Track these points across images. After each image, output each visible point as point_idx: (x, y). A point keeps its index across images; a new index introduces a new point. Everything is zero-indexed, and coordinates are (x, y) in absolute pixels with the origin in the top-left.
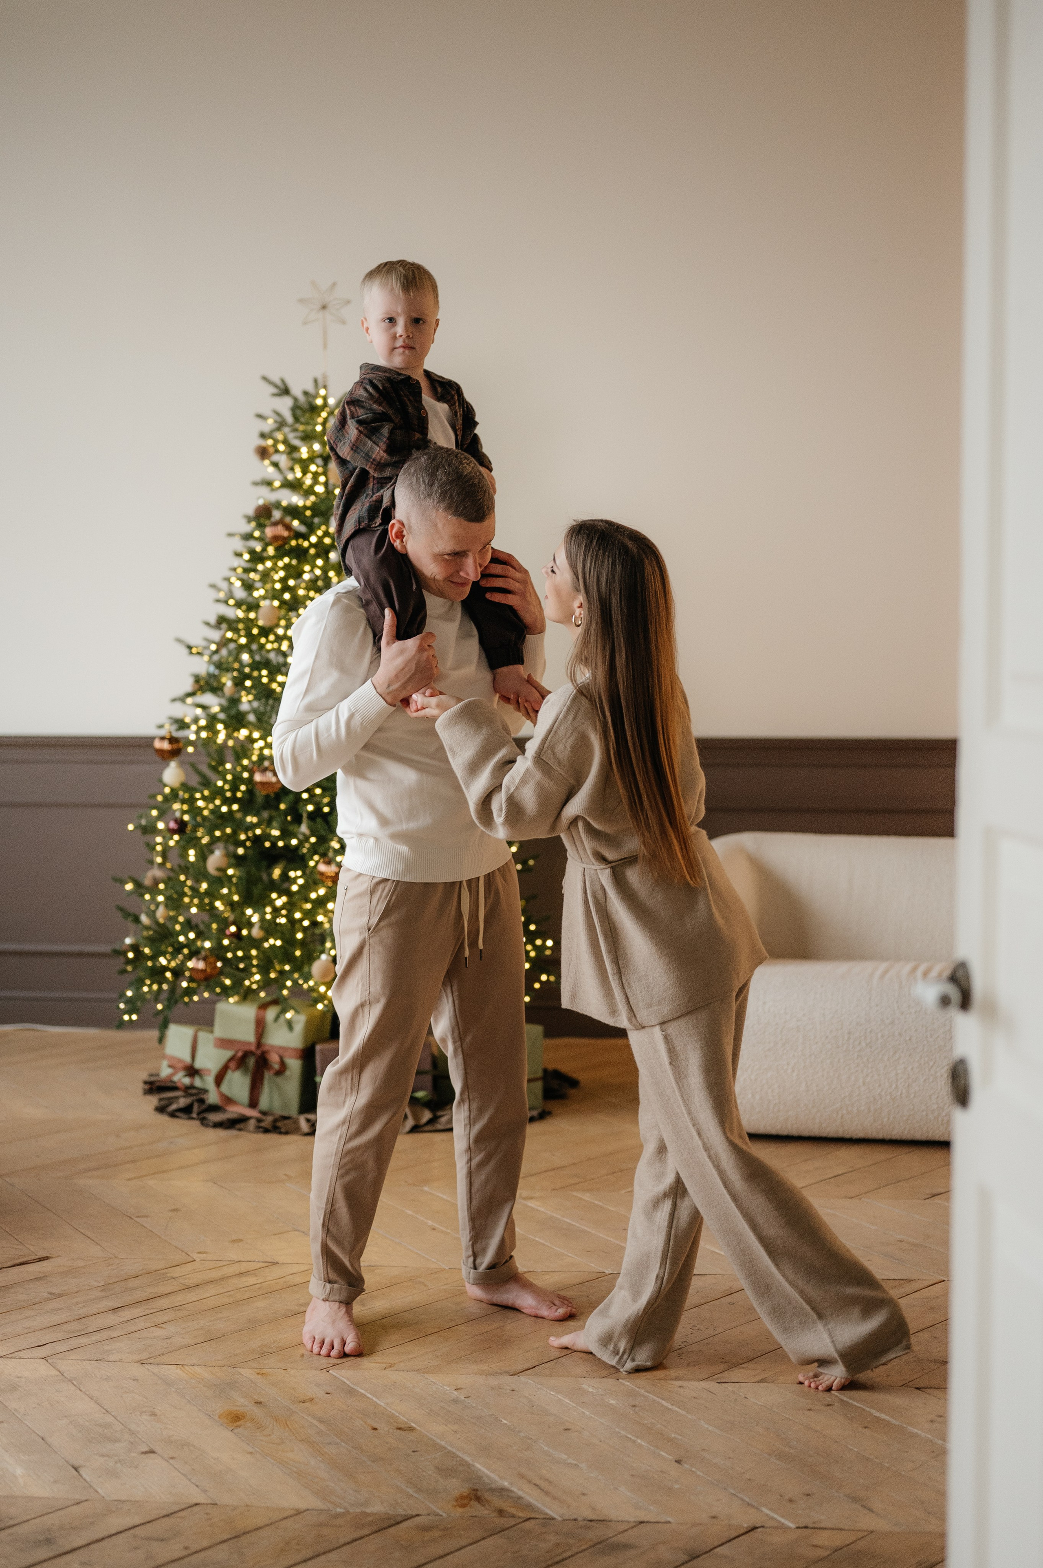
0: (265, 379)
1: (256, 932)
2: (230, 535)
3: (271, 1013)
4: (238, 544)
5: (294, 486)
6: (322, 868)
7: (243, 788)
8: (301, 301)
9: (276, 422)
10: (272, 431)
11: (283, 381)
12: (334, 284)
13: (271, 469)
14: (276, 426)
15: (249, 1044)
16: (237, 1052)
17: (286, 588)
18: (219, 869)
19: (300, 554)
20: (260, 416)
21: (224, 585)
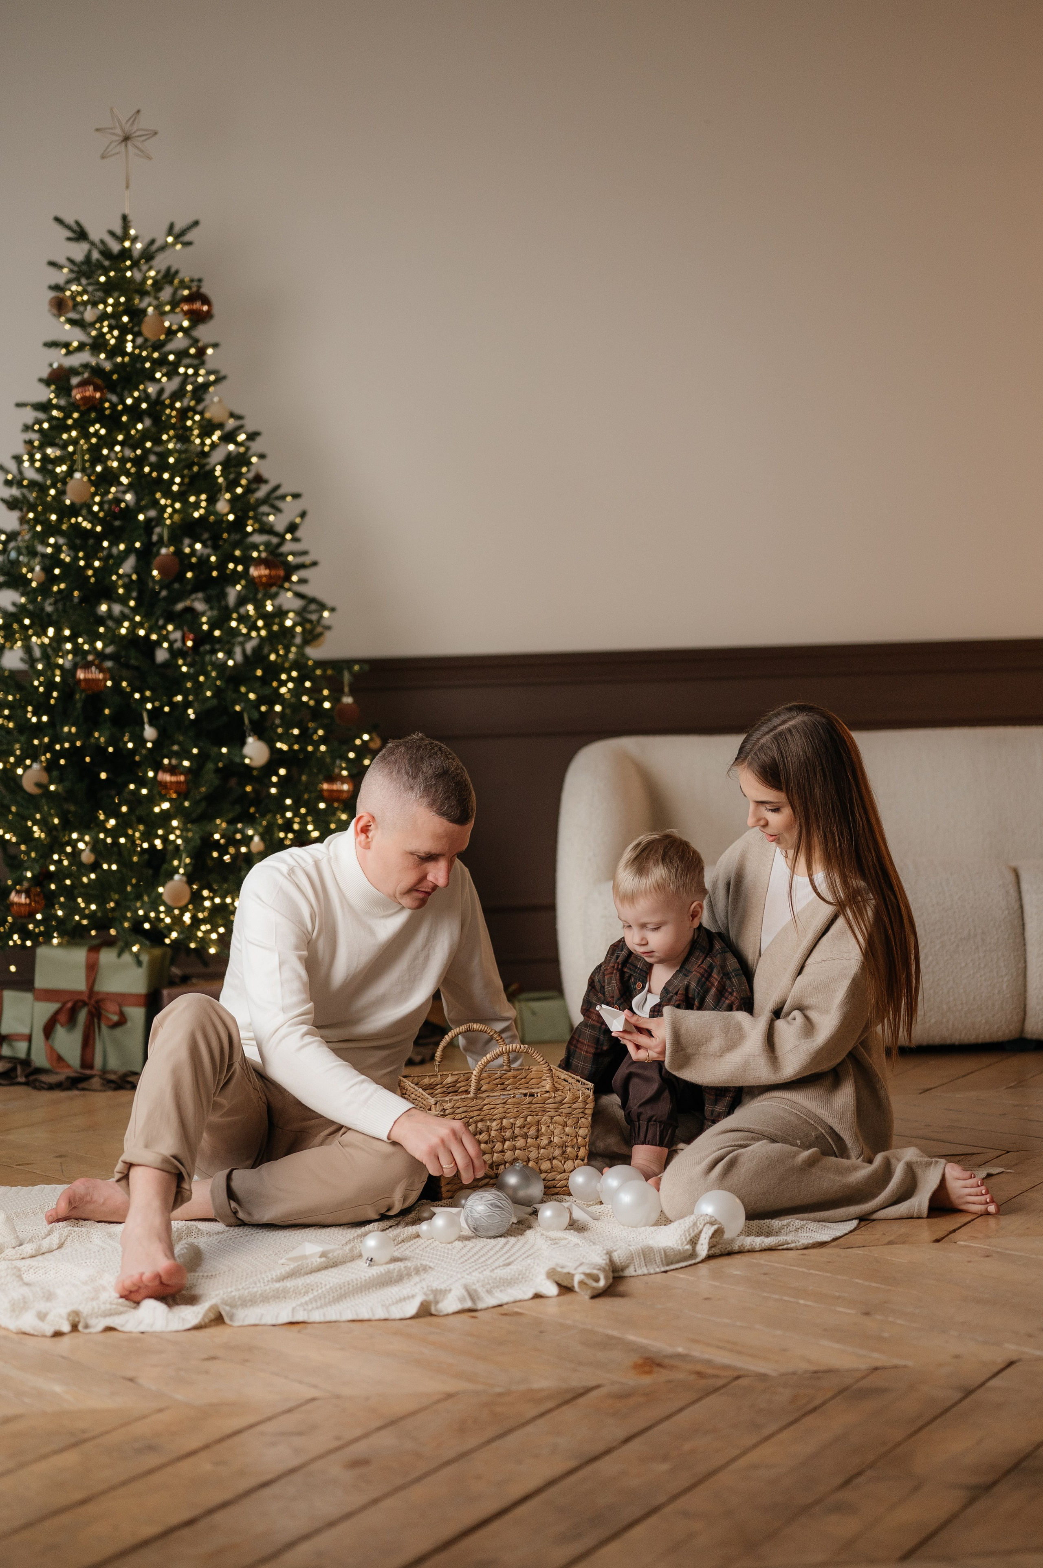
0: (58, 220)
1: (87, 857)
2: (19, 405)
3: (107, 957)
4: (29, 415)
5: (98, 344)
6: (166, 777)
7: (55, 694)
8: (97, 130)
9: (71, 271)
10: (69, 282)
11: (77, 223)
12: (138, 111)
13: (67, 327)
14: (73, 276)
15: (80, 993)
16: (64, 1004)
17: (94, 461)
18: (38, 785)
19: (112, 422)
20: (52, 264)
21: (12, 466)
